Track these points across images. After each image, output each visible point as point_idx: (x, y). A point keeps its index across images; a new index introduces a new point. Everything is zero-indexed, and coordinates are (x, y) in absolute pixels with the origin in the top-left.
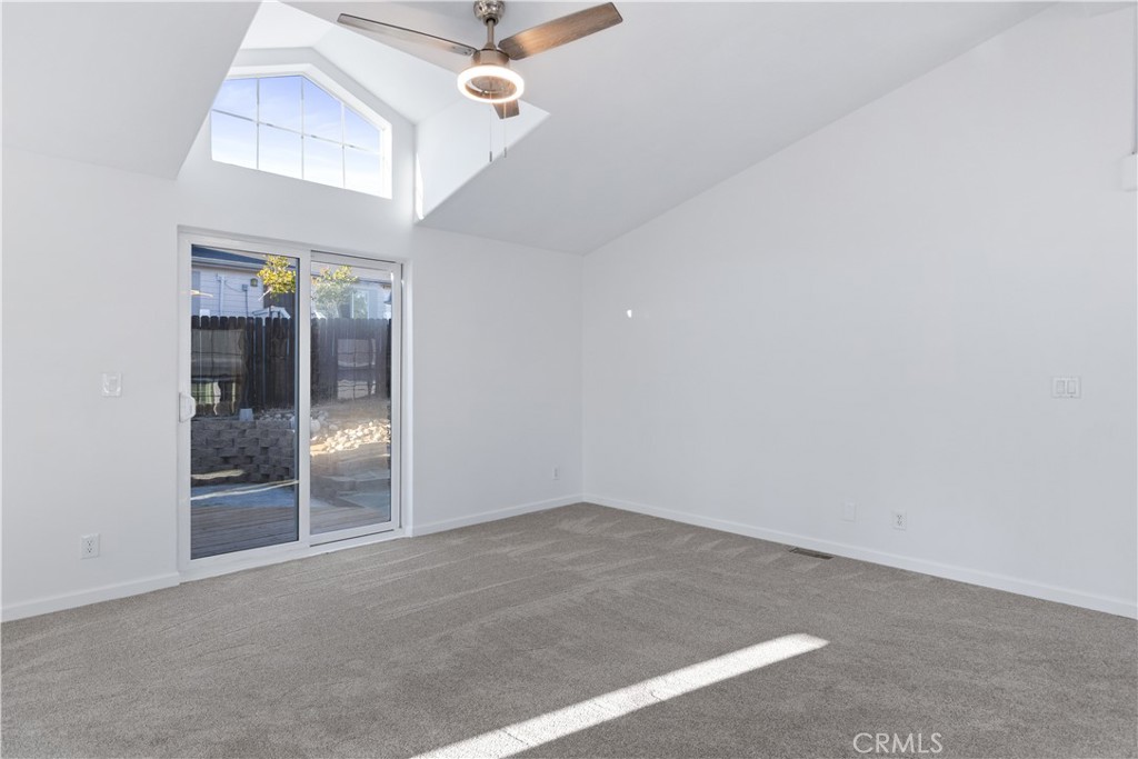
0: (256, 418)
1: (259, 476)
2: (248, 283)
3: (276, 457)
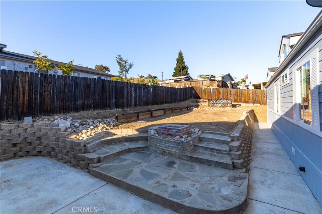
0: (34, 121)
1: (35, 152)
2: (28, 67)
3: (47, 142)
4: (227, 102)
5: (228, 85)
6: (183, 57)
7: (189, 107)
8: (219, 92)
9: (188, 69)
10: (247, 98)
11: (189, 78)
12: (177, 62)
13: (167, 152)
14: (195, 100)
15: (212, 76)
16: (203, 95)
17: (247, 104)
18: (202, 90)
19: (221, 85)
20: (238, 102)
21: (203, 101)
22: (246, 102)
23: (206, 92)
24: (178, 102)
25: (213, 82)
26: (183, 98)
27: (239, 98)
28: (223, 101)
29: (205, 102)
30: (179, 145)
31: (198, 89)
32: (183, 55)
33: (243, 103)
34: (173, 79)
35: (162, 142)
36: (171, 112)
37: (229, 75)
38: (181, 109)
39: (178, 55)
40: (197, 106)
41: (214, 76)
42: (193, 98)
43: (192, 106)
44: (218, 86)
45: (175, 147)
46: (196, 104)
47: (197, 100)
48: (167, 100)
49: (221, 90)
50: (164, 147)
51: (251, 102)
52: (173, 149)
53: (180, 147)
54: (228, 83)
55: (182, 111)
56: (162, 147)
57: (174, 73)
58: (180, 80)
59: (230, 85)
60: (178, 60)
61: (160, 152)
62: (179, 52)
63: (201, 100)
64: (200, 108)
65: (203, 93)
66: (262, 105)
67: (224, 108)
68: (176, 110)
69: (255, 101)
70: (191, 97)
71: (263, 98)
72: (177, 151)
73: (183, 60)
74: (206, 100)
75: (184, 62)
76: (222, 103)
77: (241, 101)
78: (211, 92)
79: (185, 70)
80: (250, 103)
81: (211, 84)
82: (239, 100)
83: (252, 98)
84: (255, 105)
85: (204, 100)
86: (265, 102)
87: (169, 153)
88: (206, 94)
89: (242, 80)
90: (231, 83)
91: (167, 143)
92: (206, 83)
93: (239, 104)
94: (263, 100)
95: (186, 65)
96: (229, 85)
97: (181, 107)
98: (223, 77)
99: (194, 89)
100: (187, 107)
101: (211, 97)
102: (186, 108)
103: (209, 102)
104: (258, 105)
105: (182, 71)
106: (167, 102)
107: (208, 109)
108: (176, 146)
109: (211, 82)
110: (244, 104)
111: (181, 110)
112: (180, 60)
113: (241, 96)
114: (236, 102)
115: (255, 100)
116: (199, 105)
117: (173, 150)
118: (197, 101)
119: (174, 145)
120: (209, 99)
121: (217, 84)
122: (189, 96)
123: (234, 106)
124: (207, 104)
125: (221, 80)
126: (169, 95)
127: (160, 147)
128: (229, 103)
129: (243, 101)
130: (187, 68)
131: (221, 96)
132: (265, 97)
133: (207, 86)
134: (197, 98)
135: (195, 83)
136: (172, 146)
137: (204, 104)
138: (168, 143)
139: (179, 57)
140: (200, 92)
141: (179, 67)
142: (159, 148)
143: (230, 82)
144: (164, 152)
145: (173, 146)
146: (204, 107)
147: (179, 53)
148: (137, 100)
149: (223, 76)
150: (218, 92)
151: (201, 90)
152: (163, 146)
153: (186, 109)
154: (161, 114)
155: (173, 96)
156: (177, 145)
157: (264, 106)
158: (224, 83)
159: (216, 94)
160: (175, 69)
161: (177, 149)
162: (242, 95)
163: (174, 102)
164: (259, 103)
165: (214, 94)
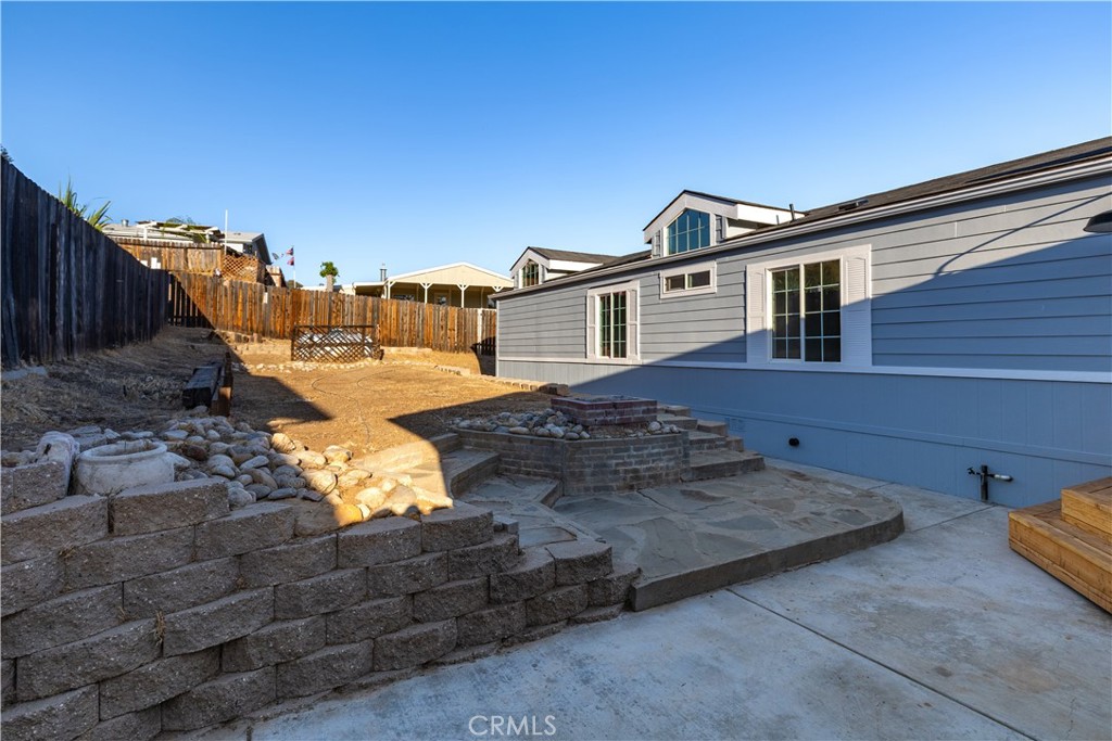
4: (363, 340)
10: (394, 328)
13: (644, 476)
16: (225, 314)
17: (403, 349)
18: (220, 288)
30: (675, 445)
31: (197, 283)
35: (627, 450)
45: (665, 454)
49: (307, 296)
50: (636, 463)
52: (661, 460)
53: (676, 449)
56: (631, 464)
59: (280, 281)
61: (621, 483)
63: (222, 333)
65: (226, 302)
66: (436, 352)
71: (438, 331)
72: (672, 464)
78: (264, 301)
83: (410, 330)
86: (442, 342)
87: (651, 477)
88: (240, 307)
89: (324, 267)
91: (642, 449)
92: (207, 260)
94: (438, 335)
99: (176, 282)
108: (667, 449)
115: (419, 337)
117: (661, 465)
119: (663, 447)
127: (621, 468)
131: (305, 320)
132: (442, 327)
136: (658, 454)
138: (646, 448)
140: (208, 297)
142: (616, 472)
144: (637, 478)
145: (662, 450)
149: (245, 240)
152: (633, 460)
156: (670, 446)
157: (440, 353)
161: (672, 457)
164: (428, 345)
165: (279, 310)
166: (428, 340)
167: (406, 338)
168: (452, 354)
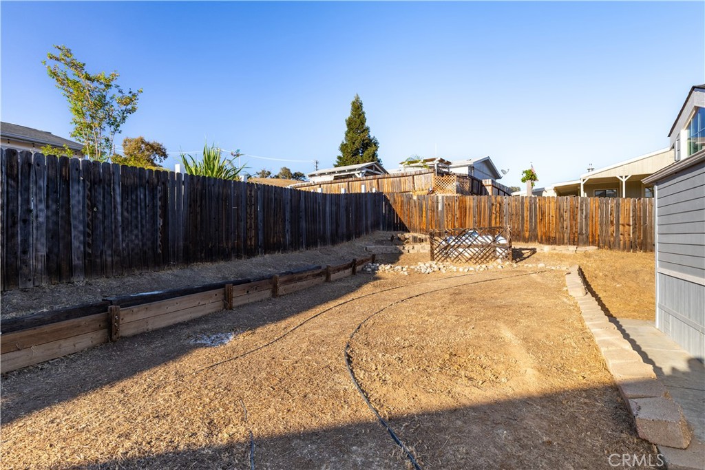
4: (494, 241)
5: (486, 190)
6: (364, 113)
7: (362, 262)
8: (463, 209)
9: (377, 148)
10: (553, 226)
11: (376, 169)
12: (346, 129)
14: (388, 234)
15: (442, 161)
16: (416, 221)
17: (558, 247)
18: (412, 201)
19: (467, 187)
20: (526, 241)
21: (415, 240)
22: (550, 241)
23: (422, 207)
24: (325, 245)
25: (445, 177)
26: (345, 230)
27: (527, 226)
28: (480, 238)
29: (421, 241)
31: (399, 199)
32: (364, 110)
33: (541, 242)
34: (330, 173)
36: (267, 293)
37: (487, 162)
38: (326, 273)
39: (350, 107)
40: (393, 258)
41: (449, 163)
42: (383, 230)
43: (374, 259)
44: (460, 190)
46: (390, 249)
47: (393, 233)
48: (273, 240)
49: (470, 201)
51: (566, 241)
54: (487, 182)
55: (328, 280)
57: (339, 158)
58: (351, 176)
59: (492, 190)
60: (350, 123)
62: (354, 100)
63: (407, 235)
64: (400, 267)
65: (415, 211)
66: (604, 250)
67: (484, 266)
68: (300, 279)
69: (581, 237)
70: (376, 226)
71: (607, 226)
73: (363, 123)
74: (423, 236)
75: (367, 129)
76: (475, 246)
77: (534, 238)
78: (440, 208)
79: (370, 150)
80: (563, 244)
81: (438, 186)
82: (527, 234)
83: (571, 226)
84: (582, 249)
85: (416, 235)
86: (612, 239)
88: (424, 215)
89: (525, 175)
90: (496, 183)
92: (425, 182)
93: (531, 245)
94: (607, 231)
95: (372, 137)
96: (489, 189)
97: (324, 267)
98: (471, 168)
99: (387, 201)
100: (353, 265)
101: (439, 225)
102: (346, 268)
103: (432, 244)
104: (592, 249)
105: (363, 152)
106: (269, 248)
107: (429, 270)
109: (440, 177)
110: (546, 248)
111: (324, 278)
112: (357, 122)
113: (536, 221)
114: (519, 241)
115: (581, 234)
116: (401, 253)
118: (393, 236)
120: (431, 230)
121: (458, 183)
122: (369, 222)
123: (517, 256)
124: (425, 248)
125: (467, 173)
126: (284, 220)
128: (502, 246)
129: (539, 237)
130: (376, 144)
131: (470, 222)
132: (612, 222)
133: (427, 191)
134: (396, 229)
135: (393, 182)
137: (417, 249)
139: (352, 114)
140: (405, 209)
141: (354, 143)
143: (493, 181)
146: (417, 261)
147: (354, 103)
148: (76, 244)
149: (470, 163)
150: (459, 208)
151: (409, 203)
153: (350, 270)
154: (194, 315)
155: (303, 224)
157: (609, 252)
158: (475, 182)
159: (454, 216)
160: (343, 148)
162: (539, 216)
163: (308, 246)
164: (593, 243)
165: (450, 215)
166: (593, 236)
167: (566, 236)
168: (625, 253)
